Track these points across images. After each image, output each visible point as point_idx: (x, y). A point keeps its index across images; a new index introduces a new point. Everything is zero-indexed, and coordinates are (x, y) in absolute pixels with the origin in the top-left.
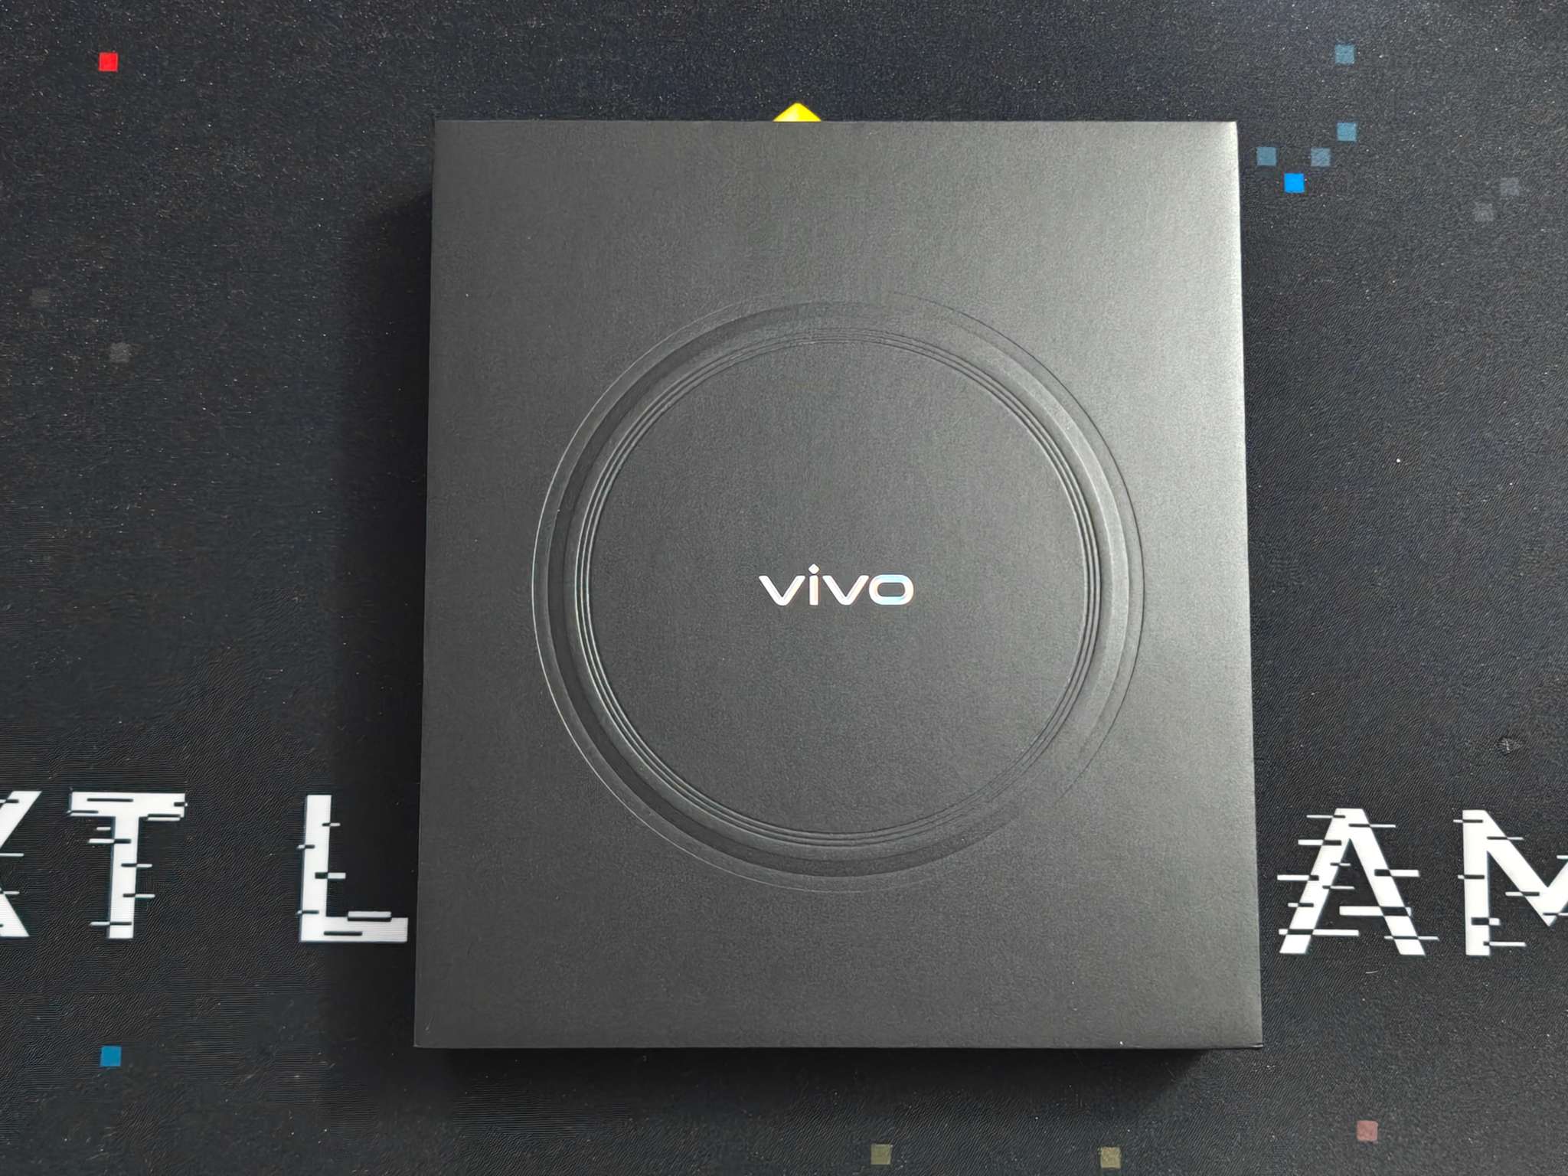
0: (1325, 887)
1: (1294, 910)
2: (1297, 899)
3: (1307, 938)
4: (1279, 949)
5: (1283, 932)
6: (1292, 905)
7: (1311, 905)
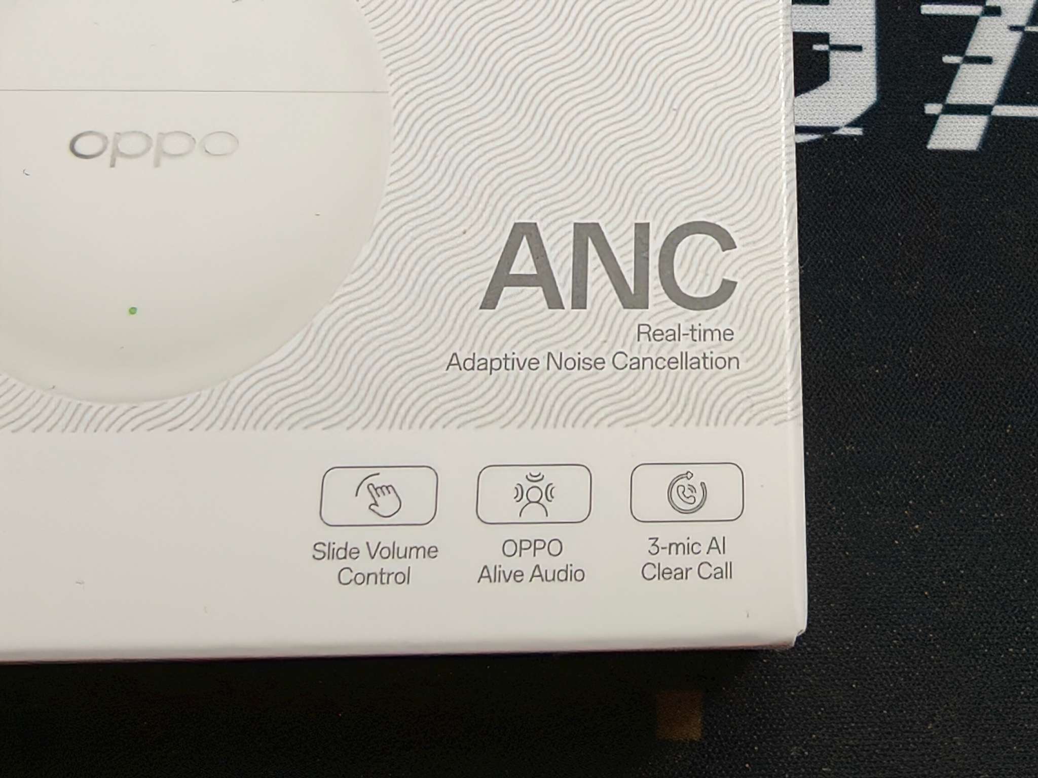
0: (1014, 28)
1: (955, 67)
2: (960, 48)
3: (979, 123)
4: (926, 143)
5: (932, 109)
6: (948, 59)
7: (987, 60)
